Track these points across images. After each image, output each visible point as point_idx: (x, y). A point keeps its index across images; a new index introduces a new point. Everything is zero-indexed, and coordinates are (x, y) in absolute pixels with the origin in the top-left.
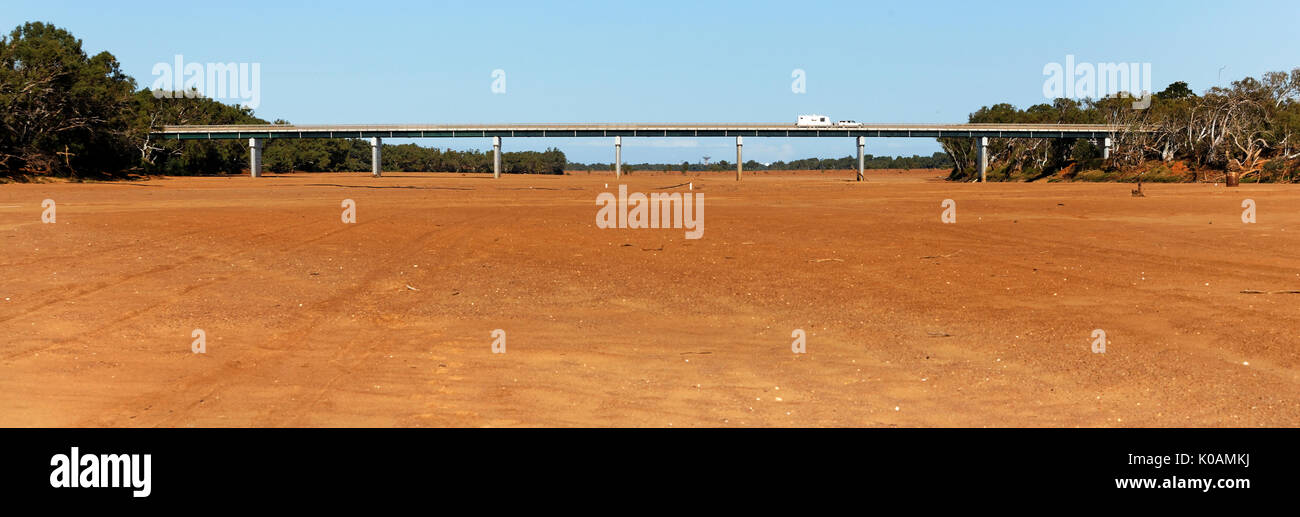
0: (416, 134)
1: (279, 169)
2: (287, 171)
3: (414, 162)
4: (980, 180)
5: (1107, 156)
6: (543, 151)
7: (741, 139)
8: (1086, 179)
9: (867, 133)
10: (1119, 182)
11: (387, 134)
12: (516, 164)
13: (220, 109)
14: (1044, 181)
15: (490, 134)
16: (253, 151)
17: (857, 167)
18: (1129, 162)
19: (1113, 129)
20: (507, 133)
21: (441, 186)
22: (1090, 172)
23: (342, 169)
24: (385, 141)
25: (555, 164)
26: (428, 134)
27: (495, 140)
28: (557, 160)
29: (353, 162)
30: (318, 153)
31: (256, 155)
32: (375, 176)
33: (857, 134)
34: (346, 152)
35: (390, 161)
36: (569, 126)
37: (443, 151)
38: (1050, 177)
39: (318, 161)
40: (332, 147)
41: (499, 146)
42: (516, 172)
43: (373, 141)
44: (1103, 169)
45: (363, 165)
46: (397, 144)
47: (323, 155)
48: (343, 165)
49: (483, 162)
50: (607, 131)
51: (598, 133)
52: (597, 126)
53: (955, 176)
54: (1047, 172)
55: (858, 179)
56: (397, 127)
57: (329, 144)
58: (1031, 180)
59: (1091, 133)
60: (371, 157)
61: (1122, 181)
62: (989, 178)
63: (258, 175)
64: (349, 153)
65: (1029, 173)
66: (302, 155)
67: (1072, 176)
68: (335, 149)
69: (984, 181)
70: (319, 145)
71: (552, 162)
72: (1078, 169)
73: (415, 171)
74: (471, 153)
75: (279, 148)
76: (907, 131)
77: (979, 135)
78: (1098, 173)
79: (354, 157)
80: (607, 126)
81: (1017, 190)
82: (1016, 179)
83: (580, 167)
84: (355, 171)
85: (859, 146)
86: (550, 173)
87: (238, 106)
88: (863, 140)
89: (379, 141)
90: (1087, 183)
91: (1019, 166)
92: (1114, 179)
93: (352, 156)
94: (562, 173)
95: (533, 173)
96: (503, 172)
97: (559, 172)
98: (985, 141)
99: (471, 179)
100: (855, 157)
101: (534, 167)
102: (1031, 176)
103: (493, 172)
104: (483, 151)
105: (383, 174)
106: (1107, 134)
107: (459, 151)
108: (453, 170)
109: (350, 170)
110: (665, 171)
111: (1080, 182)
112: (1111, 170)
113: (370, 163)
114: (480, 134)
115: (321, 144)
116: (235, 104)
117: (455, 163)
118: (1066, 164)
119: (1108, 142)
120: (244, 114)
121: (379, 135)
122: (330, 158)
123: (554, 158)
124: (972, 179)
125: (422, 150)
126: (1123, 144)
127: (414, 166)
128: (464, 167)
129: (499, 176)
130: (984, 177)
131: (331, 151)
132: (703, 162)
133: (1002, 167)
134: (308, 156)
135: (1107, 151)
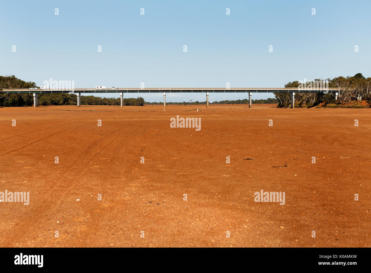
0: (93, 92)
1: (45, 104)
2: (48, 105)
3: (92, 102)
4: (292, 107)
5: (336, 99)
6: (136, 98)
7: (208, 93)
8: (330, 107)
9: (252, 91)
10: (342, 108)
11: (82, 92)
12: (128, 102)
13: (23, 83)
14: (314, 108)
15: (119, 91)
16: (34, 98)
17: (249, 103)
18: (345, 101)
19: (339, 89)
20: (125, 91)
21: (102, 110)
22: (331, 105)
23: (68, 104)
24: (82, 94)
25: (141, 102)
26: (97, 91)
27: (121, 94)
28: (141, 101)
29: (71, 102)
30: (59, 99)
31: (36, 99)
32: (78, 107)
33: (249, 91)
34: (69, 98)
35: (84, 101)
36: (147, 89)
37: (102, 98)
38: (317, 106)
39: (59, 102)
40: (64, 97)
41: (123, 96)
42: (128, 105)
43: (78, 94)
44: (336, 103)
45: (75, 103)
46: (86, 96)
47: (61, 99)
48: (68, 103)
49: (116, 102)
50: (161, 90)
51: (158, 91)
52: (157, 89)
53: (280, 106)
54: (315, 104)
55: (249, 107)
56: (86, 89)
57: (63, 95)
58: (309, 107)
59: (331, 91)
60: (77, 100)
61: (343, 108)
62: (295, 107)
63: (36, 106)
64: (70, 99)
65: (308, 105)
66: (54, 99)
67: (325, 106)
68: (65, 98)
69: (294, 108)
70: (60, 96)
71: (139, 102)
72: (327, 103)
73: (93, 105)
74: (112, 99)
75: (45, 97)
76: (267, 90)
77: (292, 92)
78: (334, 105)
79: (72, 100)
80: (161, 89)
81: (305, 111)
82: (304, 107)
83: (149, 103)
84: (72, 105)
85: (249, 95)
86: (139, 106)
87: (31, 82)
88: (251, 93)
89: (80, 94)
90: (330, 108)
91: (305, 102)
92: (340, 107)
93: (71, 100)
94: (143, 106)
95: (133, 105)
96: (123, 105)
97: (142, 105)
98: (294, 94)
99: (112, 108)
100: (248, 99)
101: (133, 103)
102: (309, 106)
103: (120, 105)
104: (116, 98)
105: (81, 106)
106: (337, 91)
107: (108, 98)
108: (106, 104)
109: (70, 105)
110: (179, 105)
111: (328, 108)
112: (339, 104)
113: (77, 102)
114: (115, 92)
115: (60, 95)
116: (30, 81)
117: (106, 102)
118: (322, 102)
119: (337, 94)
120: (33, 85)
121: (80, 92)
122: (63, 100)
123: (140, 101)
124: (287, 107)
125: (95, 97)
126: (343, 95)
127: (92, 103)
128: (110, 103)
129: (123, 107)
130: (294, 106)
131: (64, 98)
132: (190, 102)
133: (298, 103)
134: (55, 100)
135: (336, 97)
